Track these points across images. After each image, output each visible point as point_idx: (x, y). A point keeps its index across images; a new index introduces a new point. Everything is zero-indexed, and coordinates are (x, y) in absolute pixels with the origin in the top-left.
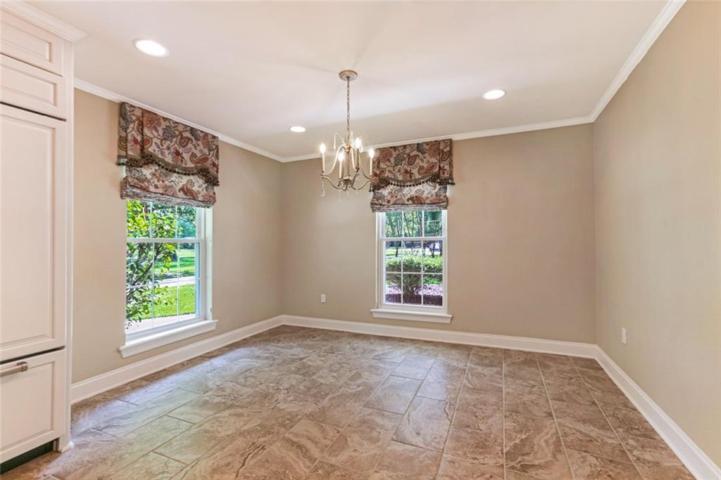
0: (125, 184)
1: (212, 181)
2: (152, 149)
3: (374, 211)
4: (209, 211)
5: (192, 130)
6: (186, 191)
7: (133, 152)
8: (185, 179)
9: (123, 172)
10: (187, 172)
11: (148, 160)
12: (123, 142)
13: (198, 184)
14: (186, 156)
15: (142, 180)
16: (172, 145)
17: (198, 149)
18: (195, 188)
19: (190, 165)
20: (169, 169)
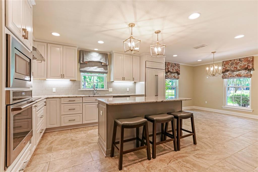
0: (166, 76)
1: (178, 74)
2: (169, 69)
3: (223, 79)
4: (178, 80)
5: (175, 64)
6: (174, 77)
7: (167, 71)
8: (174, 74)
9: (166, 74)
11: (169, 71)
12: (166, 69)
13: (176, 74)
14: (174, 70)
15: (168, 75)
16: (172, 68)
17: (176, 68)
18: (176, 76)
19: (175, 71)
20: (172, 73)
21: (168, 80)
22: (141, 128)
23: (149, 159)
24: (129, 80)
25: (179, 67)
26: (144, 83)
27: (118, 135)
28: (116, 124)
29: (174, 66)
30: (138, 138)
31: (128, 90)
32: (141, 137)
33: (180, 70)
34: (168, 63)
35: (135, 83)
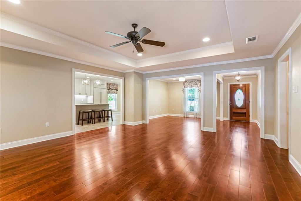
0: (108, 92)
1: (117, 90)
2: (110, 88)
4: (117, 94)
5: (115, 84)
6: (114, 92)
7: (109, 88)
9: (108, 91)
10: (114, 90)
11: (110, 89)
12: (108, 87)
13: (115, 90)
14: (114, 87)
15: (110, 91)
16: (113, 86)
17: (115, 86)
18: (115, 92)
19: (114, 89)
20: (112, 90)
21: (109, 95)
22: (90, 113)
23: (93, 124)
24: (83, 94)
25: (117, 86)
26: (93, 96)
27: (81, 118)
28: (80, 112)
29: (114, 86)
30: (88, 118)
31: (82, 100)
32: (90, 118)
33: (118, 88)
34: (110, 83)
35: (87, 96)
